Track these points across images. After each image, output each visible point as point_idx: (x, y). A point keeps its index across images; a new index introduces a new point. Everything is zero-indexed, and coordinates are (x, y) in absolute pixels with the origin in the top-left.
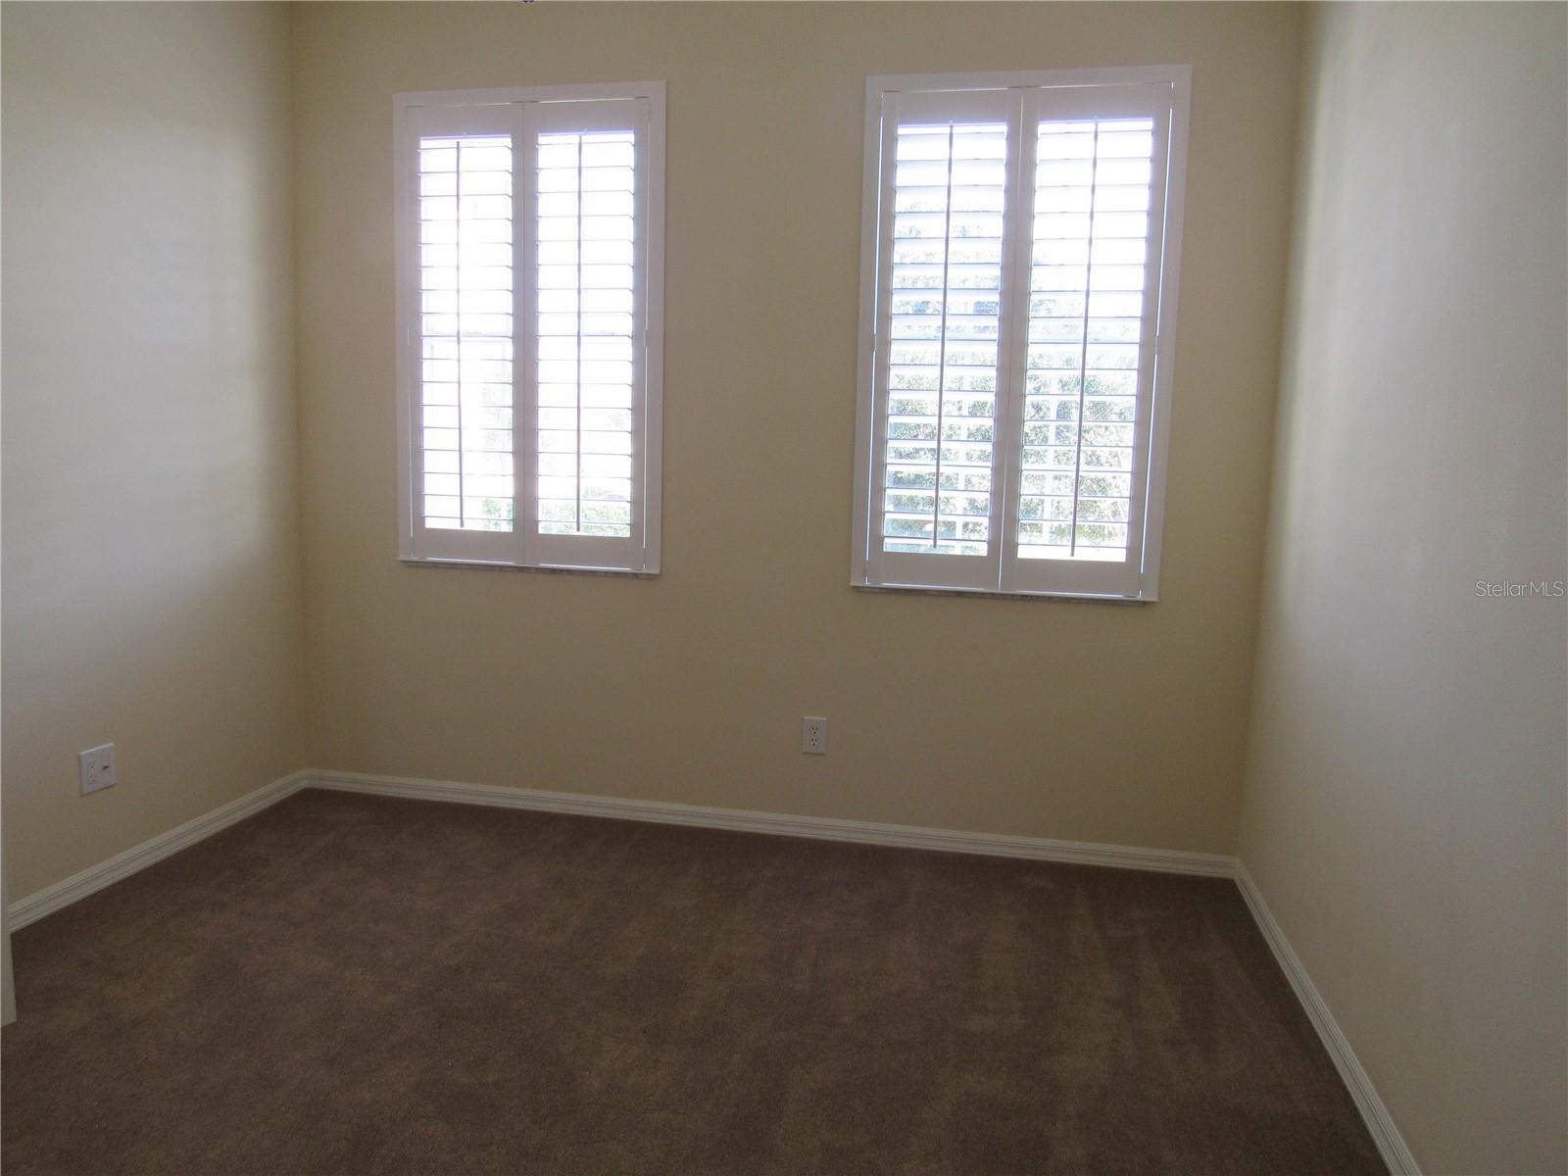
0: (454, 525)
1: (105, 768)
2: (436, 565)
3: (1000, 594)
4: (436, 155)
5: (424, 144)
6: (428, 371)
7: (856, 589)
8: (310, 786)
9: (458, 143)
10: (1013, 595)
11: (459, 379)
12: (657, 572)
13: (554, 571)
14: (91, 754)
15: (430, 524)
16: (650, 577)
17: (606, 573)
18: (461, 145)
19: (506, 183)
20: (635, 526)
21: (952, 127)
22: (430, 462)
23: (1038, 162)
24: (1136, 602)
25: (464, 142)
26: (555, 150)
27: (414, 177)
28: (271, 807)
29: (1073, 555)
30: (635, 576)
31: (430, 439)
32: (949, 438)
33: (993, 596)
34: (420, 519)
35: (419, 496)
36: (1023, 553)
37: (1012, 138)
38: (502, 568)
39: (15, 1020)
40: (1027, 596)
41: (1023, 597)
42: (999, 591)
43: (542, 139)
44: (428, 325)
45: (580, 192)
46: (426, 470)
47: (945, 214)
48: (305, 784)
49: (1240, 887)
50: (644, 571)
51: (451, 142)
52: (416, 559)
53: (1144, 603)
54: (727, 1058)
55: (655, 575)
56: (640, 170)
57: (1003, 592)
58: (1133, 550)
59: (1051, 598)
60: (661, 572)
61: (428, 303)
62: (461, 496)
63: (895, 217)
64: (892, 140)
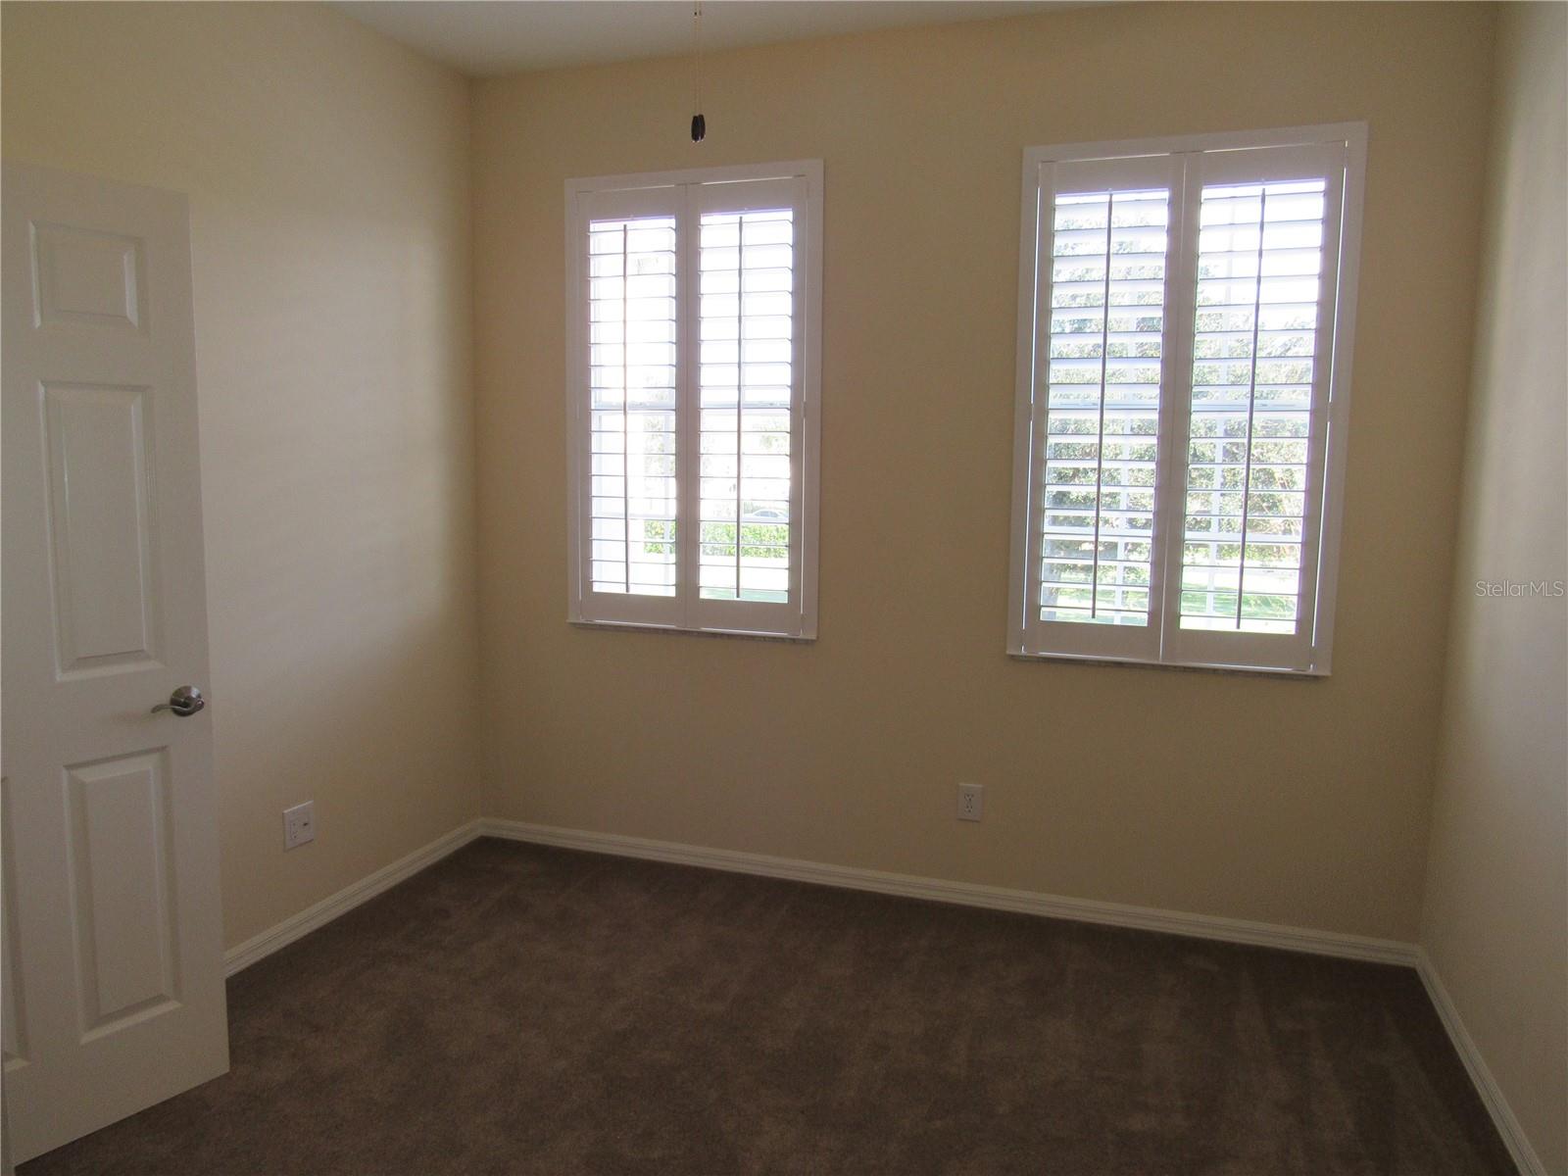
0: (621, 590)
1: (305, 824)
2: (602, 627)
3: (1161, 666)
4: (604, 237)
5: (594, 227)
6: (596, 443)
7: (1012, 657)
8: (485, 834)
9: (625, 226)
10: (1175, 667)
11: (625, 450)
12: (814, 637)
13: (714, 635)
14: (293, 813)
15: (597, 588)
16: (807, 642)
17: (764, 638)
18: (628, 228)
19: (669, 263)
20: (792, 592)
21: (1111, 195)
22: (599, 529)
23: (1201, 228)
24: (1307, 676)
25: (631, 224)
26: (717, 229)
27: (584, 258)
28: (450, 856)
29: (1238, 627)
30: (794, 641)
31: (598, 508)
32: (1109, 508)
33: (1154, 667)
34: (588, 583)
35: (588, 562)
36: (1185, 624)
37: (1173, 204)
38: (665, 631)
39: (228, 1071)
40: (1189, 668)
41: (1186, 669)
42: (1160, 662)
43: (705, 220)
44: (597, 399)
45: (740, 270)
46: (594, 537)
47: (1104, 283)
48: (481, 832)
49: (1421, 974)
50: (801, 636)
51: (619, 225)
52: (582, 621)
53: (1316, 678)
54: (884, 1147)
55: (812, 641)
56: (798, 246)
57: (1164, 663)
58: (1303, 622)
59: (1215, 671)
60: (818, 637)
61: (597, 378)
62: (627, 562)
63: (1052, 287)
64: (1049, 210)
